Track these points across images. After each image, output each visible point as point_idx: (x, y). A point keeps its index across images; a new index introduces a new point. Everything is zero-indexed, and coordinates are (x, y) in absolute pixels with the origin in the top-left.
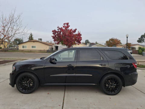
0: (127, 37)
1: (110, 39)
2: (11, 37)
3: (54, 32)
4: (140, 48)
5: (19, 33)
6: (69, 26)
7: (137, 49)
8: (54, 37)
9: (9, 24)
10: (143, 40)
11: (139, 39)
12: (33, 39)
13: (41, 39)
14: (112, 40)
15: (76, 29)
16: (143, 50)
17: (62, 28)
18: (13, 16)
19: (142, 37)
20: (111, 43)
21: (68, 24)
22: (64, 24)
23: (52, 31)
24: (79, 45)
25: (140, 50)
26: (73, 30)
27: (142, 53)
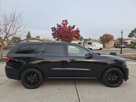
0: (122, 32)
1: (104, 35)
2: (12, 35)
3: (53, 29)
4: (132, 43)
5: (20, 31)
6: (68, 23)
7: (129, 43)
8: (53, 34)
9: (11, 23)
10: (134, 35)
11: (130, 34)
12: (31, 37)
13: (39, 37)
14: (105, 35)
15: (75, 26)
16: (135, 44)
17: (60, 25)
18: (15, 14)
19: (133, 32)
20: (105, 39)
21: (66, 21)
22: (63, 21)
23: (51, 28)
24: (77, 41)
25: (133, 44)
26: (71, 26)
27: (134, 47)
